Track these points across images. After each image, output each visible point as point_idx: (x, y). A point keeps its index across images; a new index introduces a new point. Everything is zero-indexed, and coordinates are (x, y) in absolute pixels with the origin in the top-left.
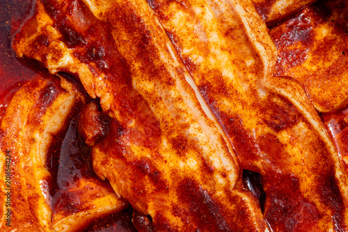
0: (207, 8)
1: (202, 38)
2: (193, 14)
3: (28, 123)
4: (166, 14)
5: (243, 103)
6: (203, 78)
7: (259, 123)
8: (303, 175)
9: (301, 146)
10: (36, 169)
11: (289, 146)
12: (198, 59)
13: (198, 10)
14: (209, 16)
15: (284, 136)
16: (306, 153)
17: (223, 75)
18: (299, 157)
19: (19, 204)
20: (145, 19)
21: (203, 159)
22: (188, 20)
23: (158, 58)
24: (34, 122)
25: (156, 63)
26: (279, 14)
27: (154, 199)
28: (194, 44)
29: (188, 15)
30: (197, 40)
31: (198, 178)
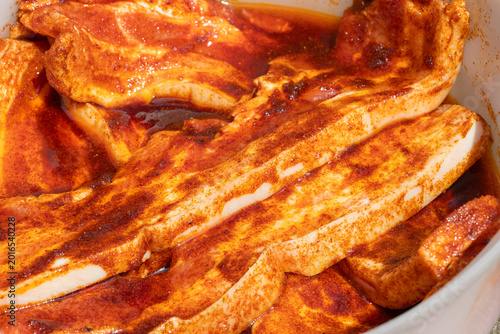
0: (350, 197)
1: (316, 199)
2: (342, 188)
3: (199, 73)
4: (338, 167)
5: (247, 239)
6: (271, 207)
7: (226, 252)
8: (171, 302)
9: (204, 292)
10: (151, 88)
11: (202, 282)
12: (292, 200)
13: (347, 191)
14: (341, 200)
15: (213, 274)
16: (197, 299)
17: (277, 221)
18: (191, 293)
19: (110, 62)
20: (323, 132)
21: (178, 202)
22: (334, 185)
23: (282, 150)
24: (201, 78)
25: (277, 151)
26: (358, 265)
27: (129, 180)
28: (308, 194)
29: (340, 184)
30: (313, 195)
31: (156, 204)
